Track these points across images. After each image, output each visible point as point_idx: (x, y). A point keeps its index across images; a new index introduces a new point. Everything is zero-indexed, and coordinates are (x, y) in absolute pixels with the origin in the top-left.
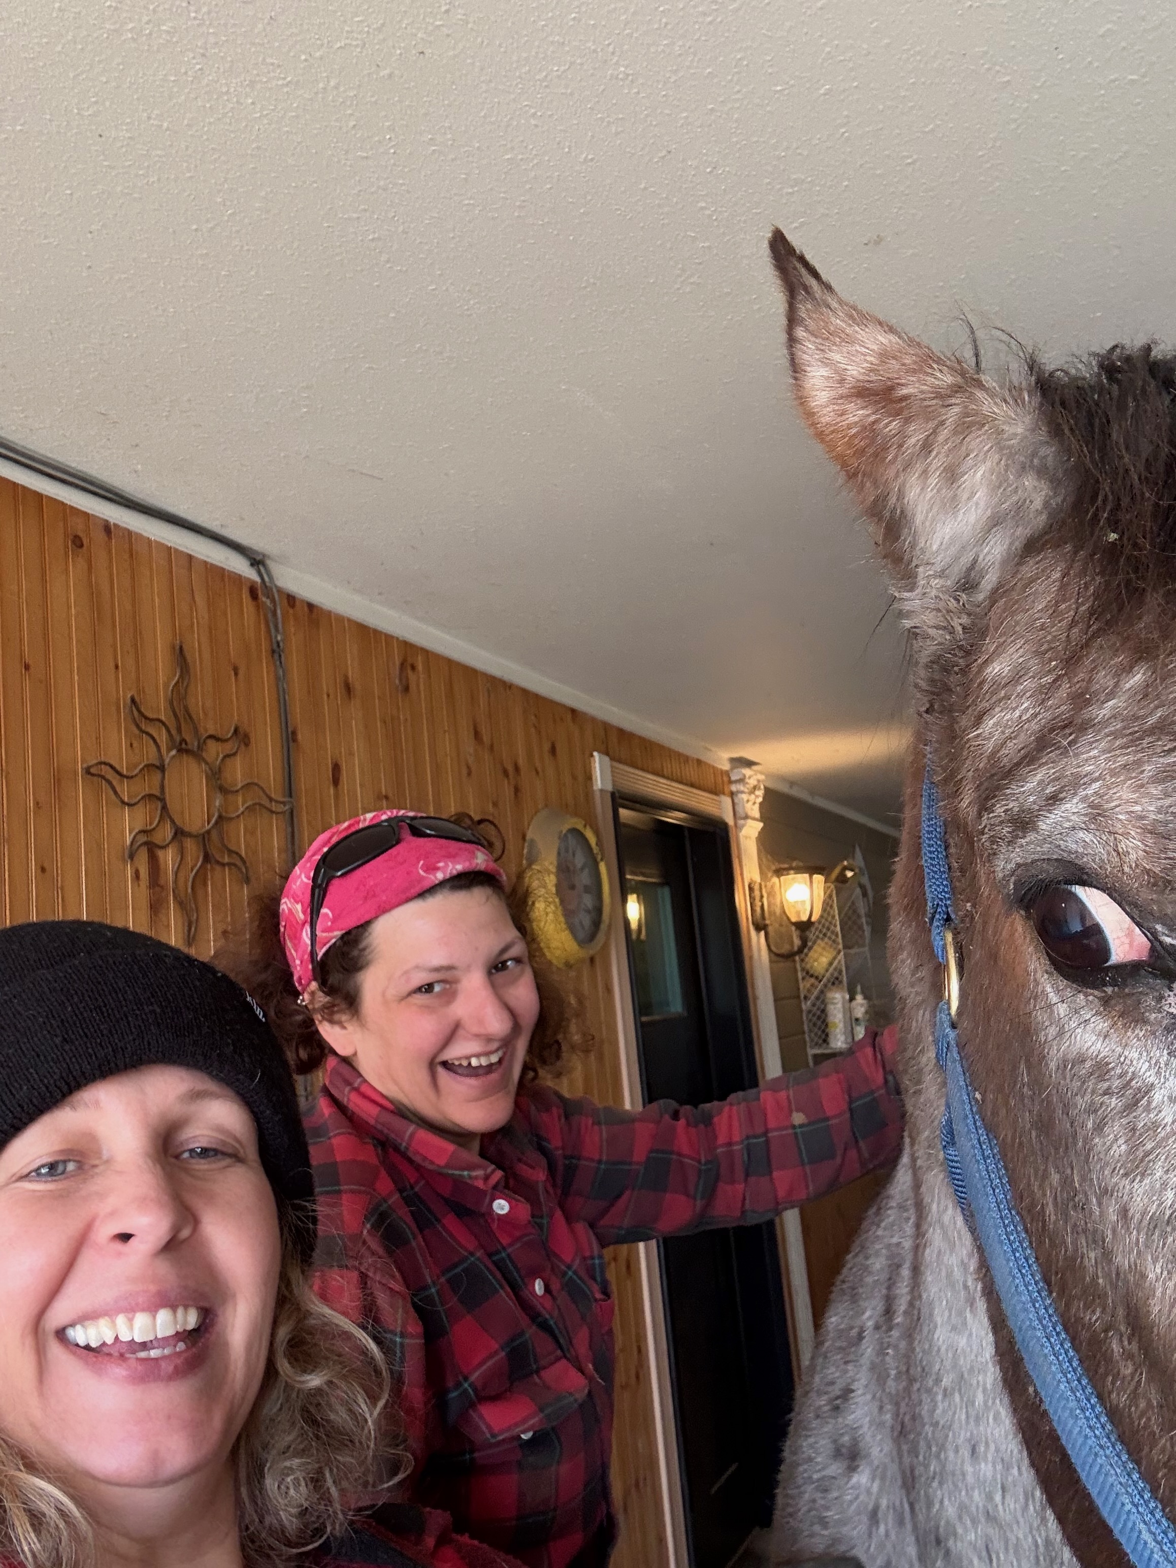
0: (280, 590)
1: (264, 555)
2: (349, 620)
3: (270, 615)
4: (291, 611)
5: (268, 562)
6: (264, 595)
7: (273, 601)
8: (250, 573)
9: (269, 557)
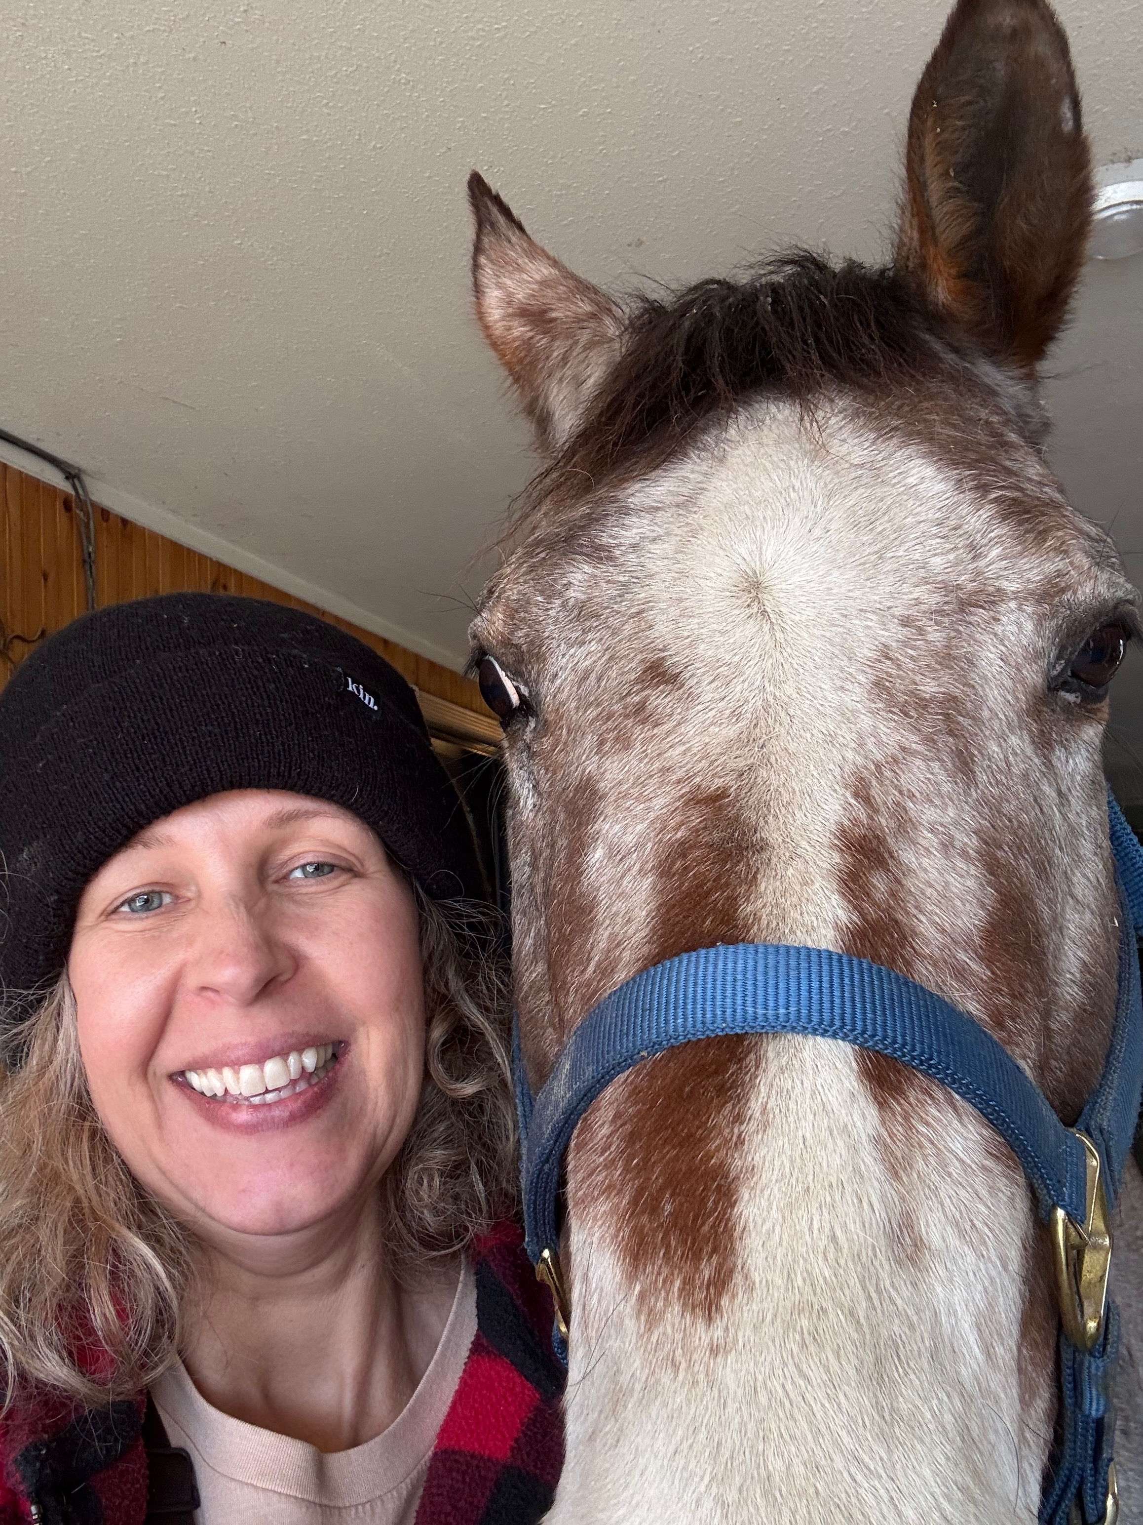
0: (93, 504)
1: (79, 470)
2: (163, 537)
3: (83, 529)
4: (105, 524)
5: (85, 478)
6: (77, 507)
7: (87, 514)
8: (64, 486)
9: (85, 472)
